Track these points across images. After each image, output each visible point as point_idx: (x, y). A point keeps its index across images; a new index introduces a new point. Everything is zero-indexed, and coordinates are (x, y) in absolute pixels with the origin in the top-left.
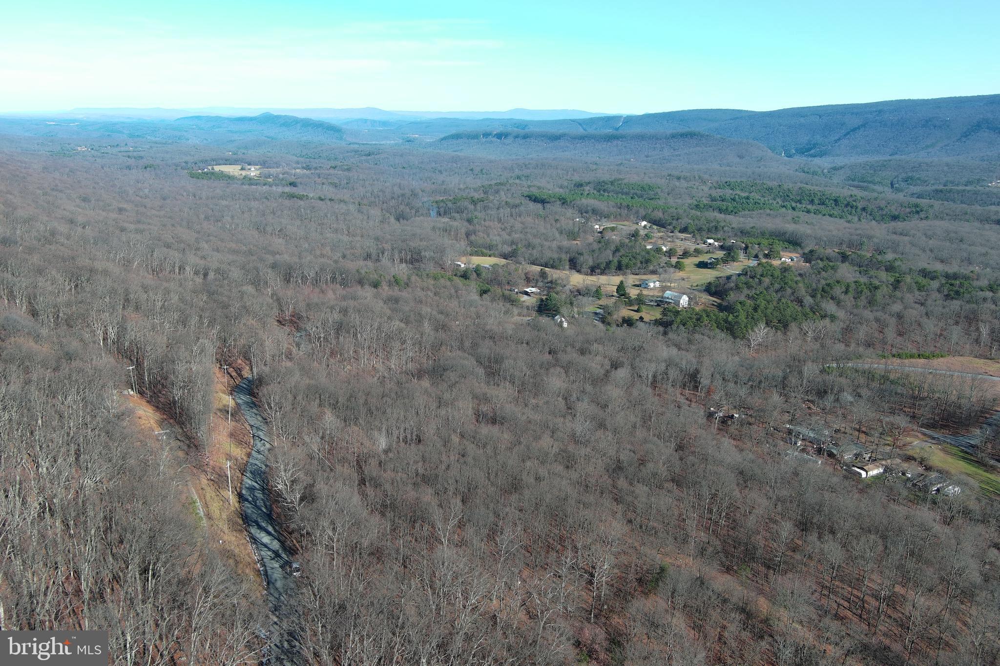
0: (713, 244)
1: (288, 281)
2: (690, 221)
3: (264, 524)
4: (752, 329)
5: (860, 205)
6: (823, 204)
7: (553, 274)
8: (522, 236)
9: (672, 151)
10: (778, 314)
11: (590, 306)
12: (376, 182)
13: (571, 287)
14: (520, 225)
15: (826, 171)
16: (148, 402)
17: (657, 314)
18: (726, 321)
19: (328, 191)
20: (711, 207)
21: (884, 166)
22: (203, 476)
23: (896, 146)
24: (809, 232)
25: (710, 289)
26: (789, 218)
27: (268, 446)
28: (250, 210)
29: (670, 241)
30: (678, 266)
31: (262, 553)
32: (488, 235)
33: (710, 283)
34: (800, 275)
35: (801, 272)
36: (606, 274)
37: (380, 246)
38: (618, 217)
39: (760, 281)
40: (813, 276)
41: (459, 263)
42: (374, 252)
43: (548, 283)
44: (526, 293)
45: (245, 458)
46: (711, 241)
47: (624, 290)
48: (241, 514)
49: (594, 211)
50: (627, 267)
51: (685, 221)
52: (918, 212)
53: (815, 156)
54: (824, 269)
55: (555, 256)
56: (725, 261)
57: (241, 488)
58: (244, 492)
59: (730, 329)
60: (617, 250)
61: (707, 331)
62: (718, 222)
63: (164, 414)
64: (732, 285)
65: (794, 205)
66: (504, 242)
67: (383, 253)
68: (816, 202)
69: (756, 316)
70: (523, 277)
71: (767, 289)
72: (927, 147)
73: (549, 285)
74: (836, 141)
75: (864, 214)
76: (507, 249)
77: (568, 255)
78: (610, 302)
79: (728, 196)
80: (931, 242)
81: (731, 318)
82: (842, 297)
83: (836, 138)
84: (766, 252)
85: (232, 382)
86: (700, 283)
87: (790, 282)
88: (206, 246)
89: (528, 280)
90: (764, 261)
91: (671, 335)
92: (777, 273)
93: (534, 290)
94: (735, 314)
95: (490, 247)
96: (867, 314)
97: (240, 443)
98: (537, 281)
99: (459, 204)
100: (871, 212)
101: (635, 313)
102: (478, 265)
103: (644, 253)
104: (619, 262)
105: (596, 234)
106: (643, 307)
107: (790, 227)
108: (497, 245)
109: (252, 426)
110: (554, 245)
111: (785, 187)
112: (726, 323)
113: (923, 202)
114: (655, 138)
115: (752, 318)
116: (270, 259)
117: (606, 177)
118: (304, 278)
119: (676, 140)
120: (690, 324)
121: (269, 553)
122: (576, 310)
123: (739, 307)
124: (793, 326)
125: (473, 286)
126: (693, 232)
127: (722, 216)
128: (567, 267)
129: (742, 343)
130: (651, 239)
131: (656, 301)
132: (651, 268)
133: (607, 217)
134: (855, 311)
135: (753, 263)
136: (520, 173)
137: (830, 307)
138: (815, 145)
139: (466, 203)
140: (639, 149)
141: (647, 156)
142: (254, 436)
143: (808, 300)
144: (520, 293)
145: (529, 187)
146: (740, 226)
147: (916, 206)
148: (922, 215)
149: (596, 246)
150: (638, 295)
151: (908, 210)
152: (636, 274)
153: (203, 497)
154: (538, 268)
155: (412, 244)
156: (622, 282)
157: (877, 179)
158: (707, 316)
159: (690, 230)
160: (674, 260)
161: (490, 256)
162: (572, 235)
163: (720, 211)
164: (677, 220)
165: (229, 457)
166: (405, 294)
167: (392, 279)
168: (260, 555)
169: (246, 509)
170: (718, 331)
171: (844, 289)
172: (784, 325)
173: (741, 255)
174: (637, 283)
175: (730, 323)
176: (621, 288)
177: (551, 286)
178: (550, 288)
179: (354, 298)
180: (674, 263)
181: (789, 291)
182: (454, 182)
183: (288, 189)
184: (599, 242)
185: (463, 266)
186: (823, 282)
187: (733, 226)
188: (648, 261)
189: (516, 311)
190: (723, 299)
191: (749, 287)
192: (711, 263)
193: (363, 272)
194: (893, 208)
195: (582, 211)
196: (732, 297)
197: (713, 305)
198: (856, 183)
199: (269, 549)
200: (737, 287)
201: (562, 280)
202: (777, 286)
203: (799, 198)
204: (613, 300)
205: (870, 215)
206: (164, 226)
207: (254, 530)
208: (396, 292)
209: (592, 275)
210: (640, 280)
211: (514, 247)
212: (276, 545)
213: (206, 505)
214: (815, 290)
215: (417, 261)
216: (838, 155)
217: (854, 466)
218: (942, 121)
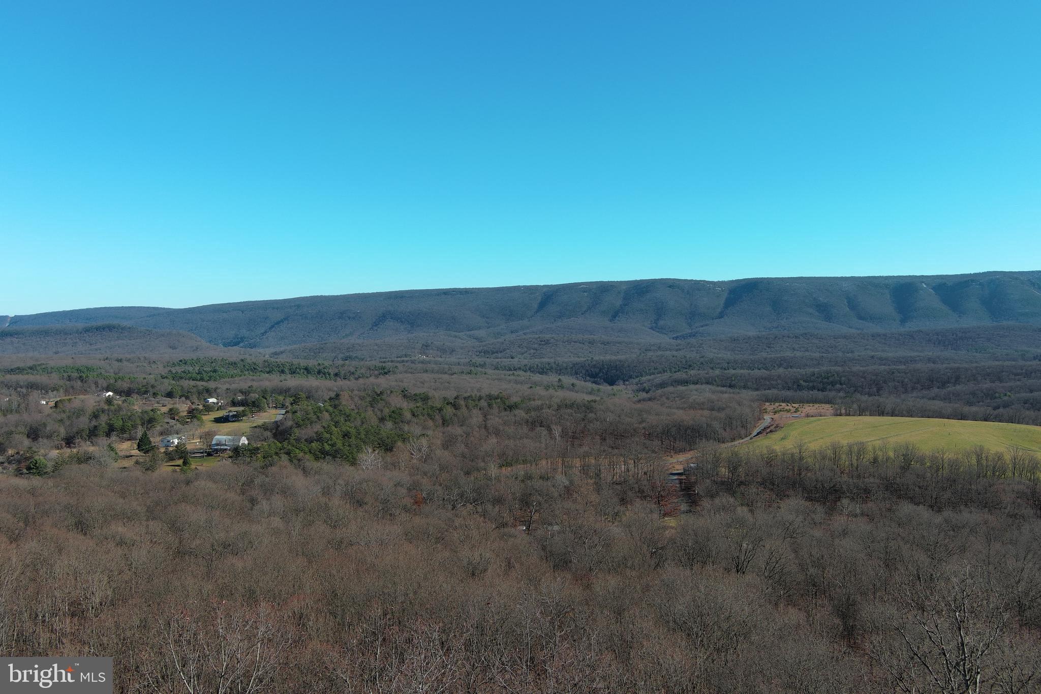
0: (218, 402)
2: (170, 387)
4: (358, 454)
9: (88, 345)
10: (373, 437)
20: (182, 378)
38: (70, 390)
39: (318, 417)
46: (213, 400)
47: (150, 443)
51: (164, 388)
56: (252, 411)
60: (96, 416)
62: (205, 386)
64: (291, 423)
69: (353, 442)
74: (263, 334)
83: (262, 331)
101: (182, 467)
103: (138, 415)
106: (190, 460)
114: (62, 333)
117: (20, 364)
119: (91, 334)
124: (402, 446)
126: (183, 396)
127: (203, 382)
131: (202, 452)
133: (55, 389)
135: (282, 412)
138: (243, 338)
140: (44, 345)
146: (233, 388)
156: (145, 435)
159: (177, 395)
163: (196, 380)
164: (153, 388)
173: (267, 405)
176: (144, 441)
187: (226, 388)
192: (234, 416)
216: (268, 347)
218: (354, 313)
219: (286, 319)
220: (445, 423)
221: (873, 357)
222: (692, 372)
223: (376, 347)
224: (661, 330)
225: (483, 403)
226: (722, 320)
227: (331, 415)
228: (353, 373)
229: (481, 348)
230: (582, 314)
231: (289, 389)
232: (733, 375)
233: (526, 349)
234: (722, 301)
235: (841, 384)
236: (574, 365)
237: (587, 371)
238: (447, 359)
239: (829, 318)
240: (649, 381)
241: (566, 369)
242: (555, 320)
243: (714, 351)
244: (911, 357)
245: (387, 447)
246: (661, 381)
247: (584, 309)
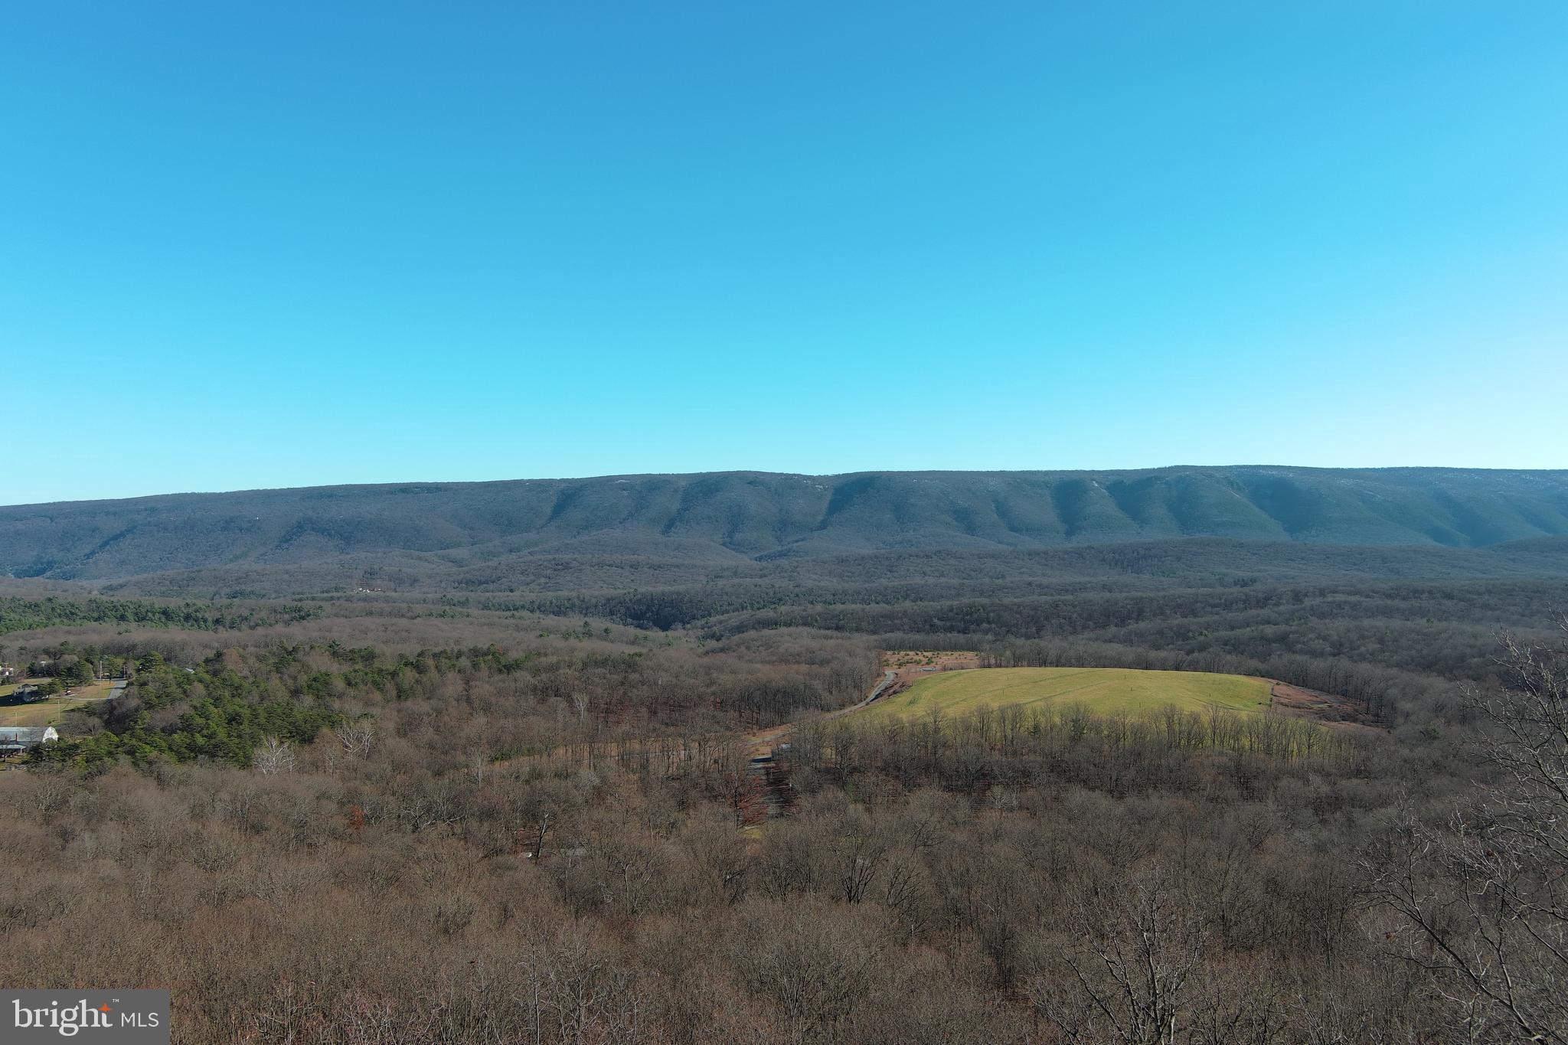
4: (254, 750)
56: (65, 685)
74: (88, 556)
83: (87, 551)
135: (120, 684)
138: (53, 563)
147: (297, 610)
192: (31, 694)
196: (150, 720)
218: (249, 522)
219: (130, 531)
220: (401, 694)
221: (1030, 584)
222: (783, 609)
223: (286, 577)
224: (737, 547)
225: (464, 662)
226: (825, 532)
227: (207, 687)
228: (246, 619)
229: (462, 576)
230: (621, 523)
231: (134, 646)
232: (842, 611)
233: (533, 578)
234: (825, 505)
235: (989, 623)
236: (608, 600)
237: (628, 608)
238: (406, 594)
239: (971, 529)
240: (721, 622)
241: (596, 606)
242: (578, 533)
243: (814, 577)
244: (1080, 583)
245: (303, 736)
246: (738, 623)
247: (623, 516)
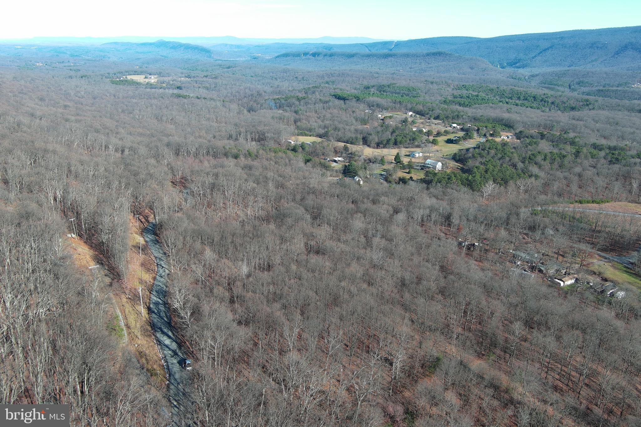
0: (456, 127)
1: (178, 155)
2: (440, 112)
3: (165, 330)
4: (484, 185)
5: (550, 101)
6: (526, 99)
7: (353, 148)
8: (331, 122)
9: (427, 64)
10: (501, 174)
11: (377, 170)
12: (234, 86)
13: (364, 157)
14: (330, 115)
15: (527, 77)
16: (85, 242)
17: (421, 175)
18: (467, 180)
19: (203, 92)
20: (454, 102)
21: (564, 74)
22: (123, 296)
23: (572, 61)
24: (518, 119)
25: (455, 158)
26: (505, 109)
27: (167, 271)
28: (151, 105)
29: (428, 126)
30: (434, 142)
31: (165, 352)
32: (309, 122)
33: (455, 154)
34: (514, 148)
35: (515, 146)
36: (387, 148)
37: (238, 130)
38: (393, 109)
39: (488, 152)
40: (523, 149)
41: (290, 141)
42: (234, 134)
43: (349, 154)
44: (335, 161)
45: (152, 281)
46: (455, 125)
47: (400, 159)
48: (150, 323)
49: (378, 106)
50: (401, 143)
51: (437, 112)
52: (587, 105)
53: (519, 68)
54: (530, 144)
55: (353, 136)
56: (464, 138)
57: (149, 303)
58: (151, 306)
59: (470, 185)
60: (393, 132)
61: (455, 187)
62: (459, 112)
63: (96, 251)
64: (470, 155)
65: (507, 100)
66: (320, 127)
67: (240, 135)
68: (522, 98)
69: (487, 176)
70: (333, 150)
71: (493, 157)
72: (592, 61)
73: (350, 155)
74: (533, 58)
75: (553, 106)
76: (322, 131)
77: (362, 135)
78: (390, 167)
79: (464, 95)
80: (597, 125)
81: (470, 178)
82: (542, 162)
83: (533, 55)
84: (491, 132)
85: (142, 225)
86: (448, 153)
87: (508, 153)
88: (123, 131)
89: (336, 152)
90: (490, 138)
91: (432, 190)
92: (499, 147)
93: (340, 159)
94: (473, 175)
95: (310, 130)
96: (559, 174)
97: (148, 270)
98: (342, 153)
99: (289, 101)
100: (558, 105)
101: (407, 174)
102: (303, 143)
103: (411, 134)
104: (396, 140)
105: (380, 121)
106: (412, 170)
107: (506, 116)
108: (315, 129)
109: (156, 258)
110: (352, 128)
111: (501, 88)
112: (467, 181)
113: (591, 98)
114: (415, 56)
115: (484, 177)
116: (166, 140)
117: (385, 82)
118: (188, 153)
119: (429, 57)
120: (444, 182)
121: (170, 352)
122: (368, 172)
123: (475, 170)
124: (511, 182)
125: (301, 157)
126: (443, 119)
127: (461, 108)
128: (361, 143)
129: (478, 194)
130: (416, 124)
131: (421, 166)
132: (416, 143)
133: (386, 109)
134: (551, 172)
135: (483, 140)
136: (328, 80)
137: (534, 170)
138: (519, 61)
139: (294, 100)
140: (406, 63)
141: (411, 68)
142: (158, 265)
143: (520, 165)
144: (331, 161)
145: (335, 89)
146: (473, 115)
147: (587, 101)
148: (591, 107)
149: (379, 129)
150: (409, 162)
151: (581, 103)
152: (407, 148)
153: (123, 312)
154: (342, 144)
155: (260, 128)
156: (398, 154)
157: (560, 83)
158: (455, 176)
159: (441, 118)
160: (431, 138)
161: (310, 136)
162: (364, 122)
163: (460, 105)
164: (432, 111)
165: (141, 281)
166: (255, 163)
167: (247, 153)
168: (163, 354)
169: (153, 319)
170: (462, 186)
171: (543, 157)
172: (504, 182)
173: (475, 135)
174: (408, 154)
175: (470, 181)
176: (397, 157)
177: (351, 156)
178: (350, 157)
179: (222, 166)
180: (431, 140)
181: (507, 159)
182: (285, 86)
183: (176, 91)
184: (382, 126)
185: (293, 143)
186: (530, 153)
187: (469, 115)
188: (414, 139)
189: (329, 173)
190: (464, 165)
191: (482, 156)
192: (455, 140)
193: (227, 148)
194: (572, 102)
195: (370, 106)
196: (470, 163)
197: (458, 168)
198: (546, 85)
199: (170, 349)
200: (473, 156)
201: (358, 152)
202: (499, 156)
203: (510, 96)
204: (393, 165)
205: (557, 106)
206: (95, 117)
207: (159, 335)
208: (249, 162)
209: (377, 148)
210: (410, 152)
211: (326, 130)
212: (174, 346)
213: (126, 318)
214: (524, 158)
215: (263, 140)
216: (534, 67)
217: (556, 278)
219: (551, 47)
